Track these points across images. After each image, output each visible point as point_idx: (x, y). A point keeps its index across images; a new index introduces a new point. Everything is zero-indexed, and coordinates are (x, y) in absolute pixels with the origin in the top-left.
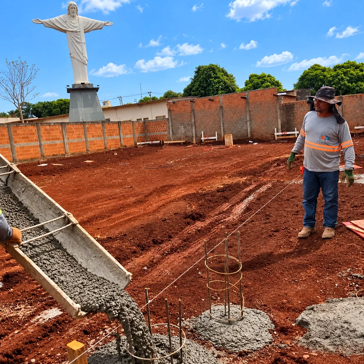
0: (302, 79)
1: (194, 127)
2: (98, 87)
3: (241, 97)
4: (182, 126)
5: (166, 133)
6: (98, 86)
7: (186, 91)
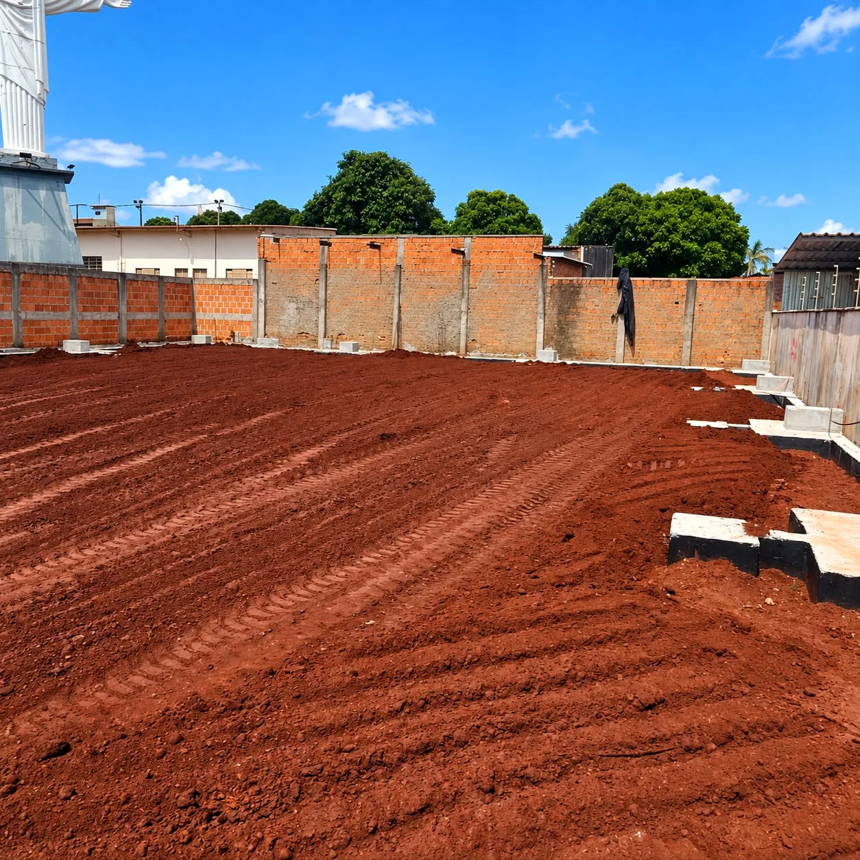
0: (589, 216)
1: (323, 311)
2: (72, 170)
3: (452, 250)
4: (293, 306)
5: (248, 317)
6: (71, 167)
7: (310, 208)
